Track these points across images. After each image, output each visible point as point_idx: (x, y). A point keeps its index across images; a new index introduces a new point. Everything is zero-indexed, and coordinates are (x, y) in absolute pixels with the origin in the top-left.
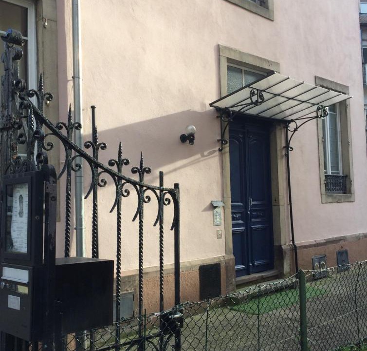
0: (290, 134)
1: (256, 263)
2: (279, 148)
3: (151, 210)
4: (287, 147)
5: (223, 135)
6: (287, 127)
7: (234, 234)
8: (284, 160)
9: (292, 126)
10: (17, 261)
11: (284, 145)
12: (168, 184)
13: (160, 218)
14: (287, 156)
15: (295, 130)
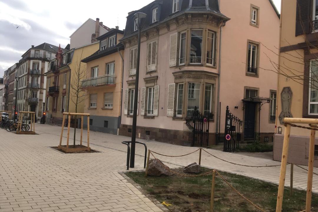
0: (261, 106)
1: (249, 136)
2: (257, 109)
3: (237, 122)
4: (260, 109)
5: (244, 107)
6: (260, 104)
7: (245, 128)
8: (259, 112)
9: (261, 104)
10: (229, 125)
11: (259, 108)
12: (239, 119)
13: (238, 123)
14: (260, 111)
15: (262, 105)
